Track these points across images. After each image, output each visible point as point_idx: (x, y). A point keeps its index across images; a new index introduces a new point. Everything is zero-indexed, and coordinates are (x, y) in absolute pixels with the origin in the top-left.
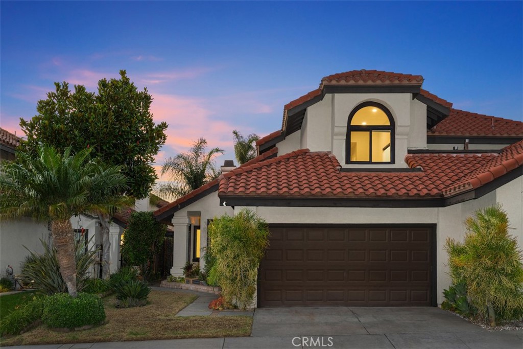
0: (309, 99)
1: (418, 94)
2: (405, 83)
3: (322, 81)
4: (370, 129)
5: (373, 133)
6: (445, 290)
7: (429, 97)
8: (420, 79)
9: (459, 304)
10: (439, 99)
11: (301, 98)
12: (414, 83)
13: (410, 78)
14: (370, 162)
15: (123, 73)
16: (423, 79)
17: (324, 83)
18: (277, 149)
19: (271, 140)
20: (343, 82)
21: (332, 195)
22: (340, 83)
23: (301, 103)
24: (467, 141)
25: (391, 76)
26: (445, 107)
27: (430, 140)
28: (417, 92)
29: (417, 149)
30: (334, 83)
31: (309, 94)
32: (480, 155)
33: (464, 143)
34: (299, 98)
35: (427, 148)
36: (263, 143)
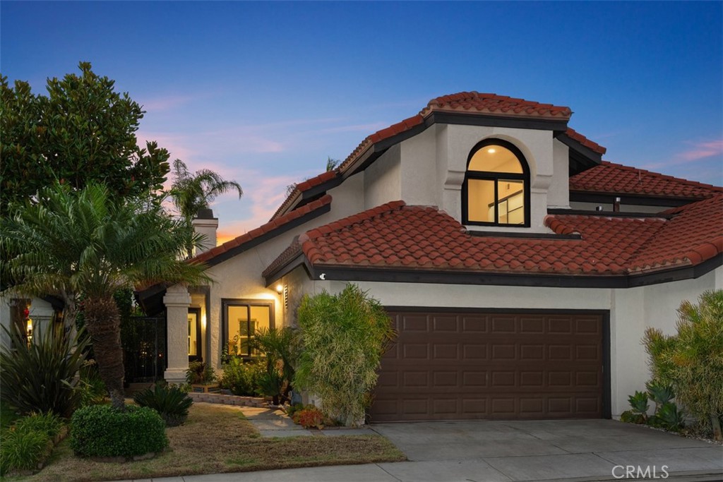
0: (406, 129)
1: (562, 133)
2: (548, 116)
3: (430, 104)
4: (495, 177)
5: (500, 183)
6: (630, 396)
7: (575, 138)
8: (567, 112)
9: (665, 414)
10: (588, 141)
11: (393, 127)
12: (559, 116)
13: (550, 108)
14: (496, 224)
15: (85, 67)
16: (570, 113)
17: (432, 107)
18: (330, 198)
19: (320, 185)
20: (460, 109)
21: (479, 267)
22: (456, 110)
23: (394, 134)
24: (618, 199)
25: (519, 103)
26: (596, 152)
27: (574, 196)
28: (561, 129)
29: (557, 208)
30: (447, 108)
31: (405, 122)
32: (643, 220)
33: (614, 202)
34: (389, 126)
35: (570, 208)
36: (309, 188)
